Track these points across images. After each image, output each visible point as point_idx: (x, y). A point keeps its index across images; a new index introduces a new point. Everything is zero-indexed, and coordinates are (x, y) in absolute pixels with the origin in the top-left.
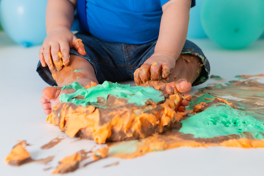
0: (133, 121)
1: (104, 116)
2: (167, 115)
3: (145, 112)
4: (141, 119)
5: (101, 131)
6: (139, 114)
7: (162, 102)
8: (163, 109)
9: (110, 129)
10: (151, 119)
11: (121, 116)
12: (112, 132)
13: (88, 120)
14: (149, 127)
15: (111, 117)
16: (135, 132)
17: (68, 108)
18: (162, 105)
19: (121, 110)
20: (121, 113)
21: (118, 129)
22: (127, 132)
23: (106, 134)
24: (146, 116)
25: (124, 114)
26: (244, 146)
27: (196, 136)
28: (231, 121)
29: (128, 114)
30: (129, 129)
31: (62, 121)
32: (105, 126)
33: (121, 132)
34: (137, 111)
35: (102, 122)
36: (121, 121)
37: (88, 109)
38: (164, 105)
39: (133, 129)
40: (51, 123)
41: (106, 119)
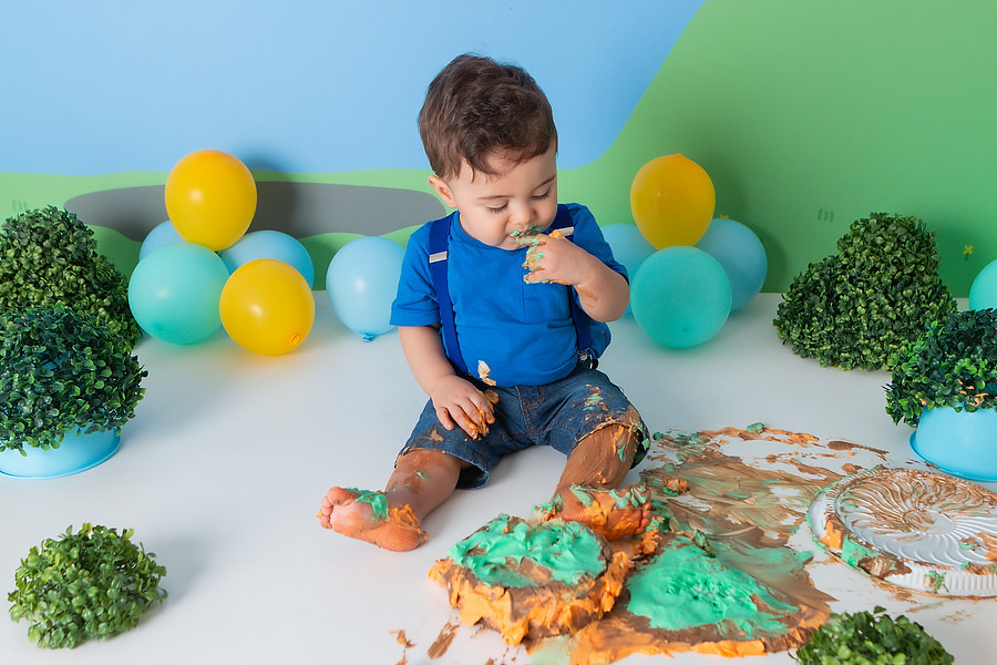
0: (560, 612)
1: (517, 605)
2: (610, 594)
3: (578, 598)
4: (572, 609)
5: (513, 630)
6: (570, 601)
7: (602, 574)
8: (604, 584)
9: (526, 625)
10: (587, 605)
11: (542, 605)
12: (530, 626)
13: (493, 608)
14: (584, 614)
15: (530, 606)
16: (563, 626)
17: (463, 581)
18: (602, 578)
19: (544, 595)
20: (543, 599)
21: (537, 623)
22: (551, 626)
23: (520, 632)
24: (579, 603)
25: (547, 601)
26: (725, 654)
27: (653, 625)
28: (699, 581)
29: (554, 602)
30: (554, 622)
31: (455, 596)
32: (520, 622)
33: (543, 628)
34: (566, 595)
35: (515, 615)
36: (543, 611)
37: (493, 591)
38: (605, 578)
39: (560, 622)
40: (435, 579)
41: (522, 611)
